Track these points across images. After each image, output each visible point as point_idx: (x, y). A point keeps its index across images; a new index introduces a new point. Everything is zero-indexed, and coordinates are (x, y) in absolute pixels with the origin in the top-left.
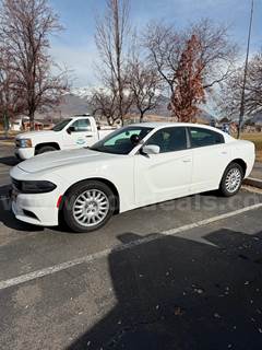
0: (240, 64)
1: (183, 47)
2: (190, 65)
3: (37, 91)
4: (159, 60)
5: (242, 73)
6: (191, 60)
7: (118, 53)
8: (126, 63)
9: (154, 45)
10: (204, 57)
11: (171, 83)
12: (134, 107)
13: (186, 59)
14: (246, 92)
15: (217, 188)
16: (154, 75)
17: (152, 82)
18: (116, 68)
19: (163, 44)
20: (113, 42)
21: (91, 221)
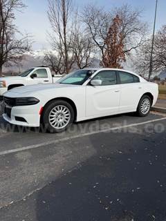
0: (149, 37)
1: (110, 23)
2: (115, 36)
3: (5, 50)
4: (94, 32)
5: (150, 42)
6: (116, 32)
7: (65, 25)
8: (70, 33)
9: (90, 21)
10: (125, 30)
11: (102, 48)
12: (75, 65)
13: (112, 31)
14: (153, 55)
15: (135, 110)
16: (90, 42)
17: (88, 47)
18: (63, 36)
19: (96, 21)
20: (61, 18)
21: (60, 126)
